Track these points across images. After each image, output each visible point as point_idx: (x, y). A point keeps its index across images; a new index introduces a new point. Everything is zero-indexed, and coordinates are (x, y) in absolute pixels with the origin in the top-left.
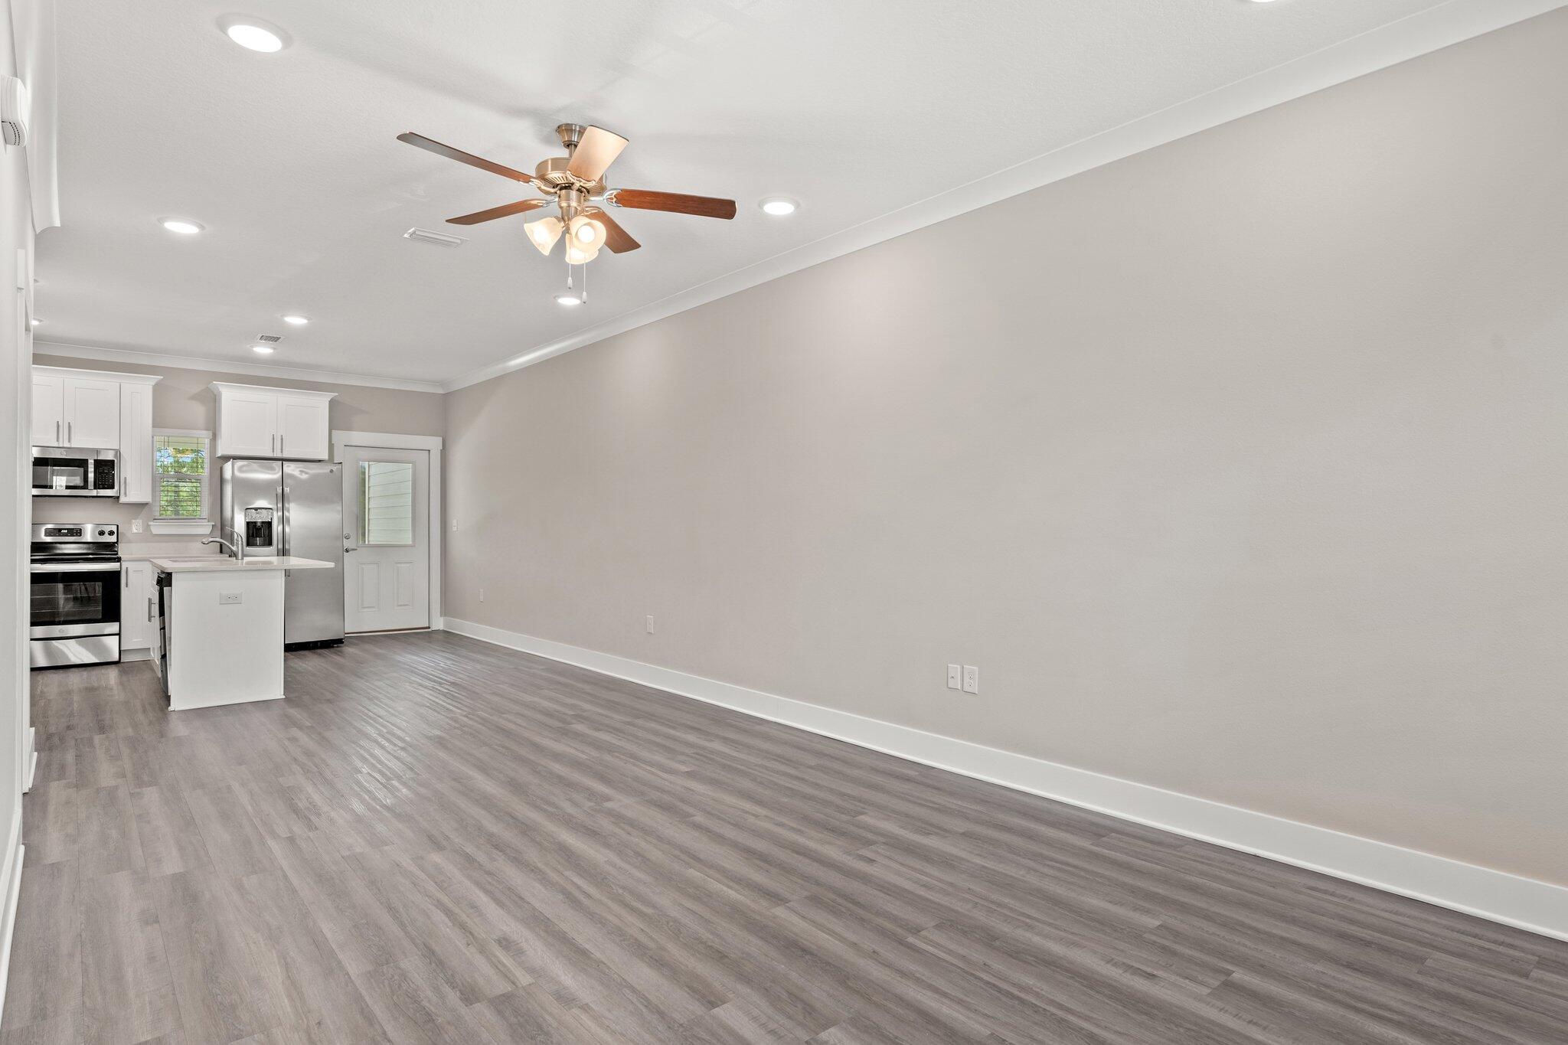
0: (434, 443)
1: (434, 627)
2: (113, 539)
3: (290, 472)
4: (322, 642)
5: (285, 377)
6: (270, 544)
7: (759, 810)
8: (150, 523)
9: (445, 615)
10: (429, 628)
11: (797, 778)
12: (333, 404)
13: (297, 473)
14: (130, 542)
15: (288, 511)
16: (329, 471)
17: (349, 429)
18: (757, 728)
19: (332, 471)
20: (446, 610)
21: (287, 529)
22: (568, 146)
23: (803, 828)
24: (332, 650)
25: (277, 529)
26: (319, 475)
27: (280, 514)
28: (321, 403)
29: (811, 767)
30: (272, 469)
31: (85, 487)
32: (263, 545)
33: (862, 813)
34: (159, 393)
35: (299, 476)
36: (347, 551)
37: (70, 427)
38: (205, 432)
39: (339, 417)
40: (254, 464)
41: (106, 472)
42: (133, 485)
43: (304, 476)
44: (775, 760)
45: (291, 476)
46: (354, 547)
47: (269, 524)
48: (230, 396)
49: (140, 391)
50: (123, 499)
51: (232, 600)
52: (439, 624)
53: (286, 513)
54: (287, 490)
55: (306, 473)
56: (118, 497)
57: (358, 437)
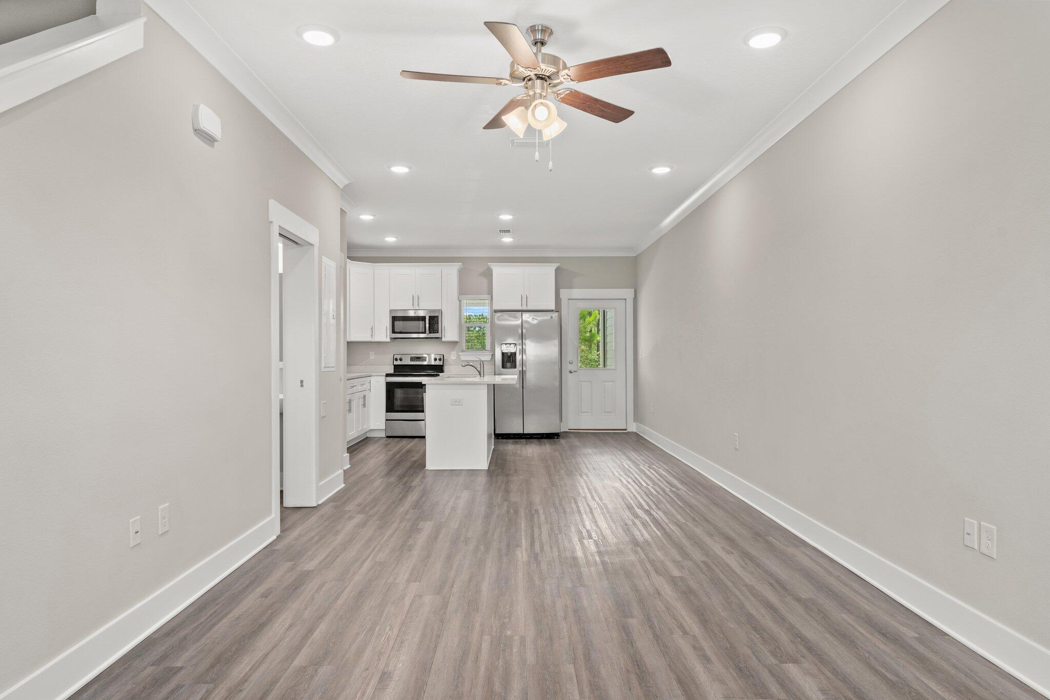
0: (628, 293)
1: (629, 430)
2: (441, 363)
3: (526, 319)
4: (547, 434)
5: (523, 256)
6: (515, 367)
7: (694, 628)
8: (459, 354)
9: (637, 422)
10: (626, 430)
11: (770, 606)
12: (557, 270)
13: (530, 320)
14: (450, 365)
15: (525, 345)
16: (550, 317)
17: (571, 287)
18: (791, 550)
19: (552, 317)
20: (638, 417)
21: (524, 357)
22: (536, 44)
23: (714, 658)
24: (552, 440)
25: (519, 357)
26: (544, 320)
27: (521, 347)
28: (549, 271)
29: (798, 600)
30: (516, 317)
31: (425, 332)
32: (511, 367)
33: (795, 661)
34: (462, 274)
35: (531, 321)
36: (571, 372)
37: (418, 298)
38: (487, 296)
39: (562, 280)
40: (505, 315)
41: (433, 323)
42: (450, 330)
43: (535, 322)
44: (771, 584)
45: (527, 322)
46: (575, 370)
47: (515, 354)
48: (499, 271)
49: (451, 271)
50: (443, 339)
51: (457, 403)
52: (632, 428)
53: (523, 346)
54: (524, 331)
55: (536, 319)
56: (441, 338)
57: (576, 293)
